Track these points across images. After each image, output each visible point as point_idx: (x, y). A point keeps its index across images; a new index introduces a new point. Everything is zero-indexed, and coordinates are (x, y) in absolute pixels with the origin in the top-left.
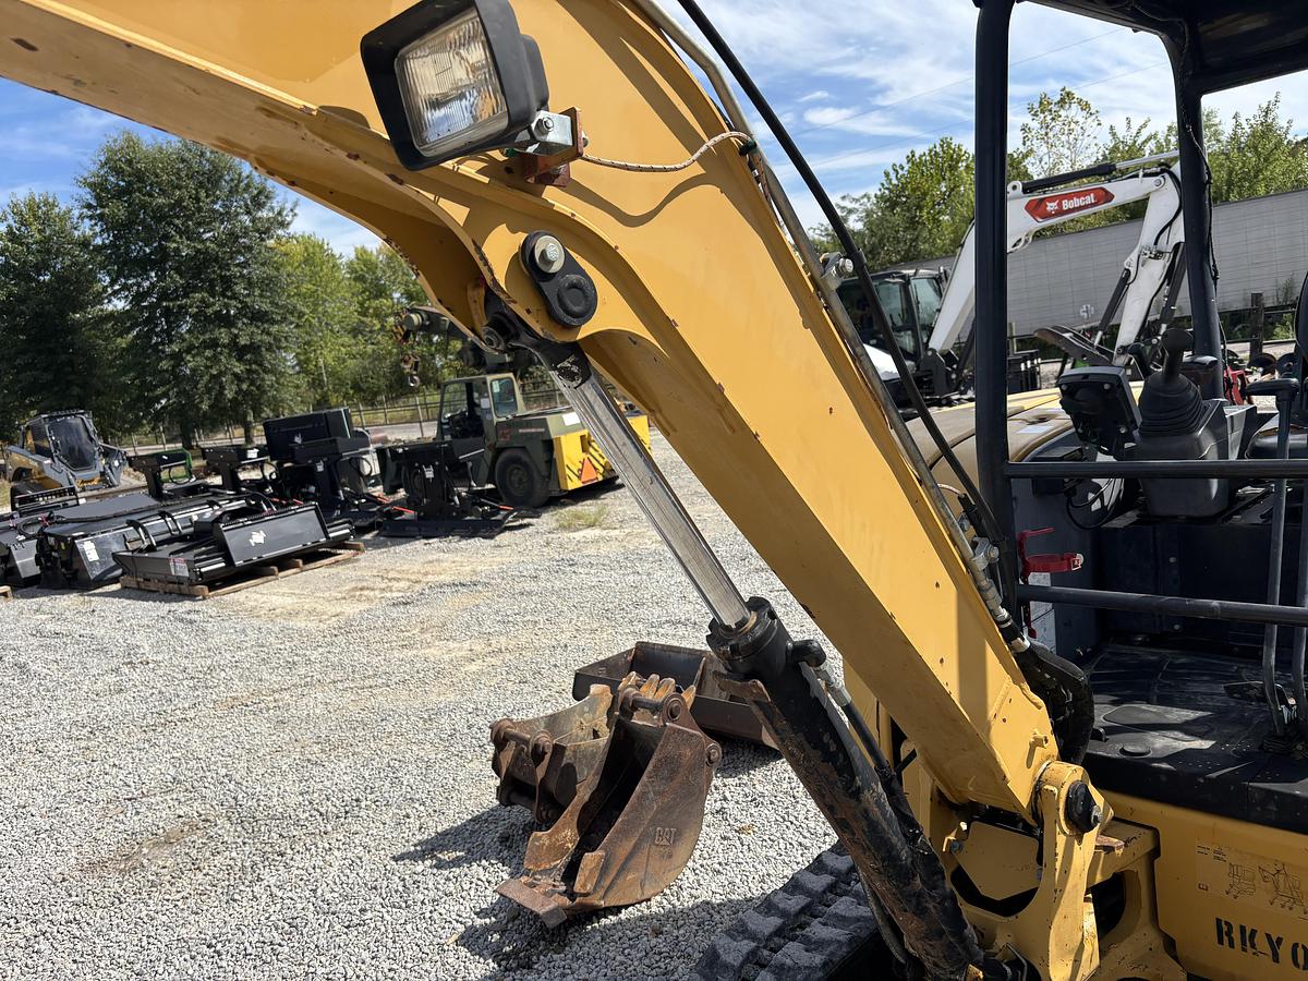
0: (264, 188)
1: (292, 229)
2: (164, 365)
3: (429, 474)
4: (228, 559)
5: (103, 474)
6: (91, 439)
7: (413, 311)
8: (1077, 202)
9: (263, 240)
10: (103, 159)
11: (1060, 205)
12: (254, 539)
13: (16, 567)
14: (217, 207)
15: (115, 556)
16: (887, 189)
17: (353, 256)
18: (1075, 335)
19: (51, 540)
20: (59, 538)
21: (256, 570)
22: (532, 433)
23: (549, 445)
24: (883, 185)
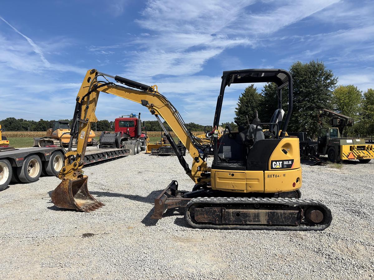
0: (330, 74)
3: (304, 149)
10: (291, 68)
14: (316, 80)
17: (367, 91)
22: (336, 143)
23: (340, 147)
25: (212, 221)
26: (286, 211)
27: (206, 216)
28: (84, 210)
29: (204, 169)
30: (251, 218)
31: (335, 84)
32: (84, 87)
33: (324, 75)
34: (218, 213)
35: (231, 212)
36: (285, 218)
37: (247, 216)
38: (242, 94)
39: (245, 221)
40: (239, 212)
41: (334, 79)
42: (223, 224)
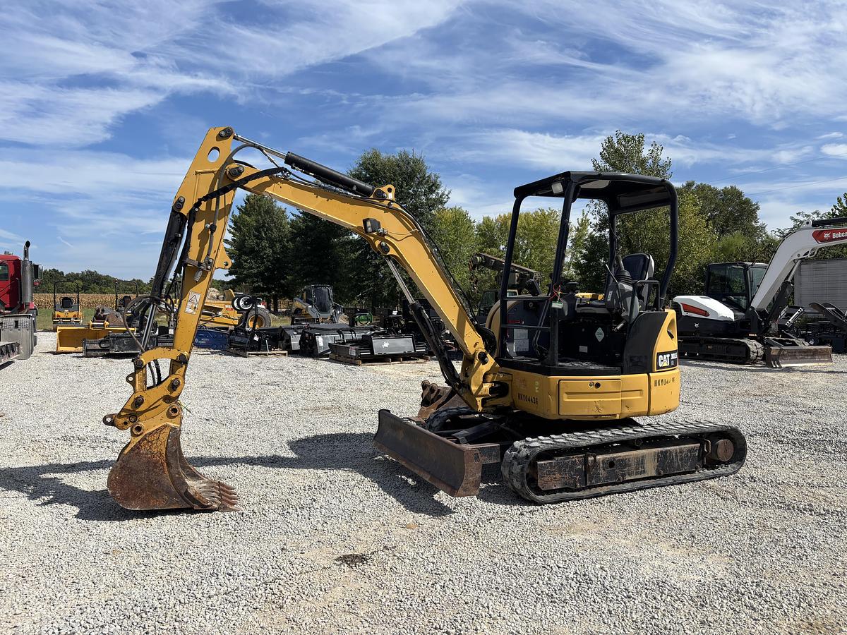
0: (436, 183)
1: (446, 206)
2: (370, 270)
4: (372, 351)
5: (332, 316)
6: (330, 299)
7: (479, 255)
8: (840, 235)
9: (431, 210)
10: (361, 162)
11: (831, 235)
12: (383, 345)
13: (291, 345)
14: (410, 191)
15: (330, 345)
16: (838, 209)
17: (481, 221)
18: (837, 310)
19: (307, 335)
20: (310, 334)
21: (383, 359)
24: (835, 206)
25: (570, 484)
26: (682, 446)
27: (558, 476)
28: (216, 506)
29: (493, 378)
30: (633, 468)
31: (445, 203)
32: (197, 173)
33: (426, 183)
34: (580, 467)
35: (601, 461)
36: (681, 459)
37: (626, 465)
38: (238, 209)
39: (623, 475)
40: (614, 458)
41: (443, 194)
42: (590, 487)
